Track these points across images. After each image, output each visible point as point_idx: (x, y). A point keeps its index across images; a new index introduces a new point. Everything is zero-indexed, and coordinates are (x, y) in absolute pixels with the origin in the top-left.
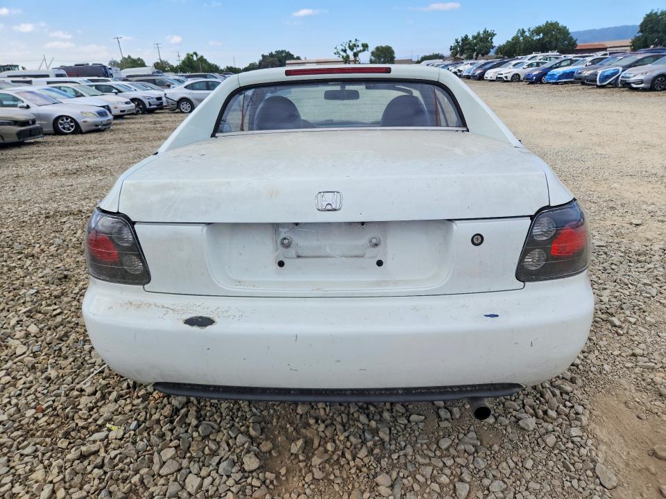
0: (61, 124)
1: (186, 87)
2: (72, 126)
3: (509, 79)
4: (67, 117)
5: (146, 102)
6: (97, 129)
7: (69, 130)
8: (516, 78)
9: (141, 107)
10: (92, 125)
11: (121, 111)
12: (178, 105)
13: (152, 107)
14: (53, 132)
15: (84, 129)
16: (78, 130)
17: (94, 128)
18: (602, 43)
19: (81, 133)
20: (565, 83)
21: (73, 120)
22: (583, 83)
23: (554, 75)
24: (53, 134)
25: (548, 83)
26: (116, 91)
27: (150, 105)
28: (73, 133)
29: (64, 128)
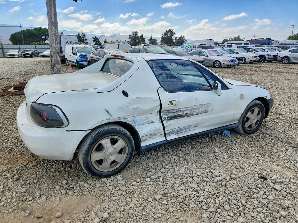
0: (216, 64)
1: (289, 51)
2: (219, 65)
4: (218, 61)
5: (267, 57)
6: (228, 67)
7: (217, 66)
9: (264, 59)
10: (225, 65)
11: (250, 60)
12: (282, 59)
13: (269, 59)
14: (212, 66)
15: (222, 66)
16: (220, 67)
17: (226, 66)
19: (221, 68)
21: (220, 63)
24: (212, 67)
26: (255, 51)
27: (268, 58)
28: (218, 67)
29: (216, 65)
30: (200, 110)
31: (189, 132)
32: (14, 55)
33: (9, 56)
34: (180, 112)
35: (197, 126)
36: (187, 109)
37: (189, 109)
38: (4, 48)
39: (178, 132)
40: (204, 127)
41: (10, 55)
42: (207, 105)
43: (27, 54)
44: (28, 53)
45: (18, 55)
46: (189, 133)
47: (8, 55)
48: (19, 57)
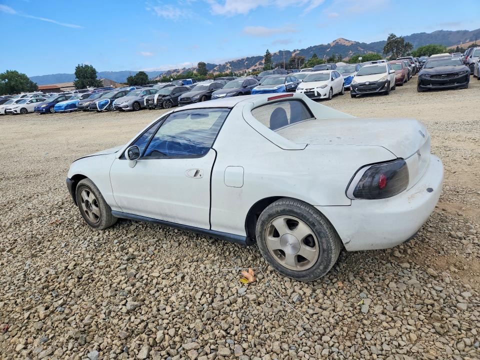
3: (19, 112)
8: (24, 111)
18: (55, 85)
20: (71, 111)
22: (85, 111)
23: (60, 107)
25: (56, 112)
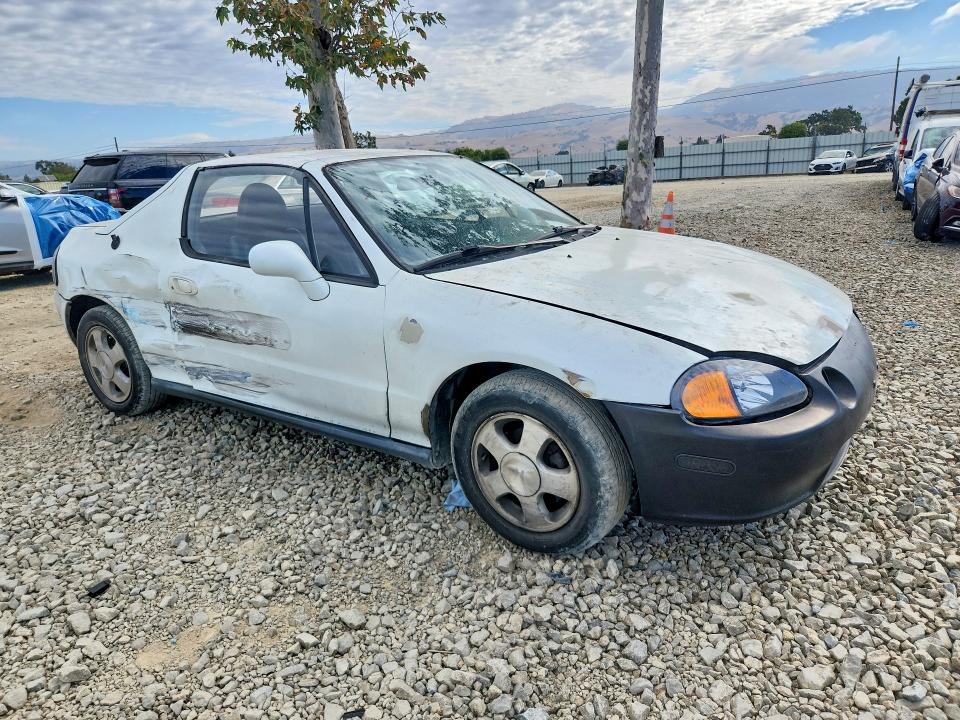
30: (250, 332)
31: (247, 392)
32: (828, 166)
33: (814, 171)
34: (206, 319)
35: (262, 383)
36: (223, 315)
37: (227, 319)
38: (820, 147)
39: (219, 377)
40: (283, 395)
41: (817, 167)
42: (267, 320)
43: (870, 162)
44: (873, 159)
45: (841, 165)
46: (244, 395)
47: (812, 167)
48: (844, 170)
